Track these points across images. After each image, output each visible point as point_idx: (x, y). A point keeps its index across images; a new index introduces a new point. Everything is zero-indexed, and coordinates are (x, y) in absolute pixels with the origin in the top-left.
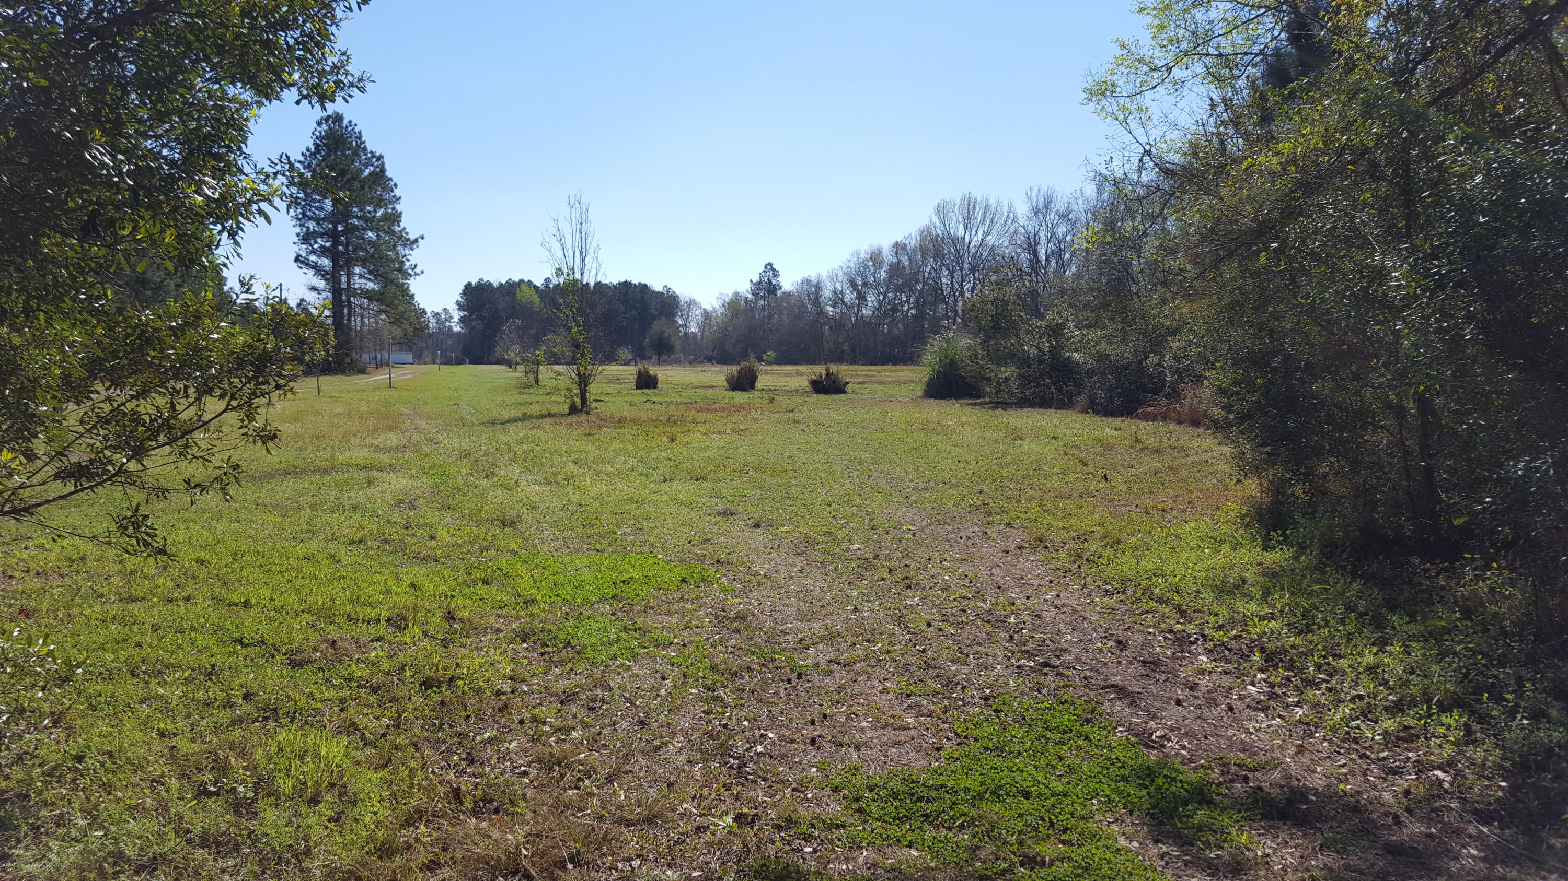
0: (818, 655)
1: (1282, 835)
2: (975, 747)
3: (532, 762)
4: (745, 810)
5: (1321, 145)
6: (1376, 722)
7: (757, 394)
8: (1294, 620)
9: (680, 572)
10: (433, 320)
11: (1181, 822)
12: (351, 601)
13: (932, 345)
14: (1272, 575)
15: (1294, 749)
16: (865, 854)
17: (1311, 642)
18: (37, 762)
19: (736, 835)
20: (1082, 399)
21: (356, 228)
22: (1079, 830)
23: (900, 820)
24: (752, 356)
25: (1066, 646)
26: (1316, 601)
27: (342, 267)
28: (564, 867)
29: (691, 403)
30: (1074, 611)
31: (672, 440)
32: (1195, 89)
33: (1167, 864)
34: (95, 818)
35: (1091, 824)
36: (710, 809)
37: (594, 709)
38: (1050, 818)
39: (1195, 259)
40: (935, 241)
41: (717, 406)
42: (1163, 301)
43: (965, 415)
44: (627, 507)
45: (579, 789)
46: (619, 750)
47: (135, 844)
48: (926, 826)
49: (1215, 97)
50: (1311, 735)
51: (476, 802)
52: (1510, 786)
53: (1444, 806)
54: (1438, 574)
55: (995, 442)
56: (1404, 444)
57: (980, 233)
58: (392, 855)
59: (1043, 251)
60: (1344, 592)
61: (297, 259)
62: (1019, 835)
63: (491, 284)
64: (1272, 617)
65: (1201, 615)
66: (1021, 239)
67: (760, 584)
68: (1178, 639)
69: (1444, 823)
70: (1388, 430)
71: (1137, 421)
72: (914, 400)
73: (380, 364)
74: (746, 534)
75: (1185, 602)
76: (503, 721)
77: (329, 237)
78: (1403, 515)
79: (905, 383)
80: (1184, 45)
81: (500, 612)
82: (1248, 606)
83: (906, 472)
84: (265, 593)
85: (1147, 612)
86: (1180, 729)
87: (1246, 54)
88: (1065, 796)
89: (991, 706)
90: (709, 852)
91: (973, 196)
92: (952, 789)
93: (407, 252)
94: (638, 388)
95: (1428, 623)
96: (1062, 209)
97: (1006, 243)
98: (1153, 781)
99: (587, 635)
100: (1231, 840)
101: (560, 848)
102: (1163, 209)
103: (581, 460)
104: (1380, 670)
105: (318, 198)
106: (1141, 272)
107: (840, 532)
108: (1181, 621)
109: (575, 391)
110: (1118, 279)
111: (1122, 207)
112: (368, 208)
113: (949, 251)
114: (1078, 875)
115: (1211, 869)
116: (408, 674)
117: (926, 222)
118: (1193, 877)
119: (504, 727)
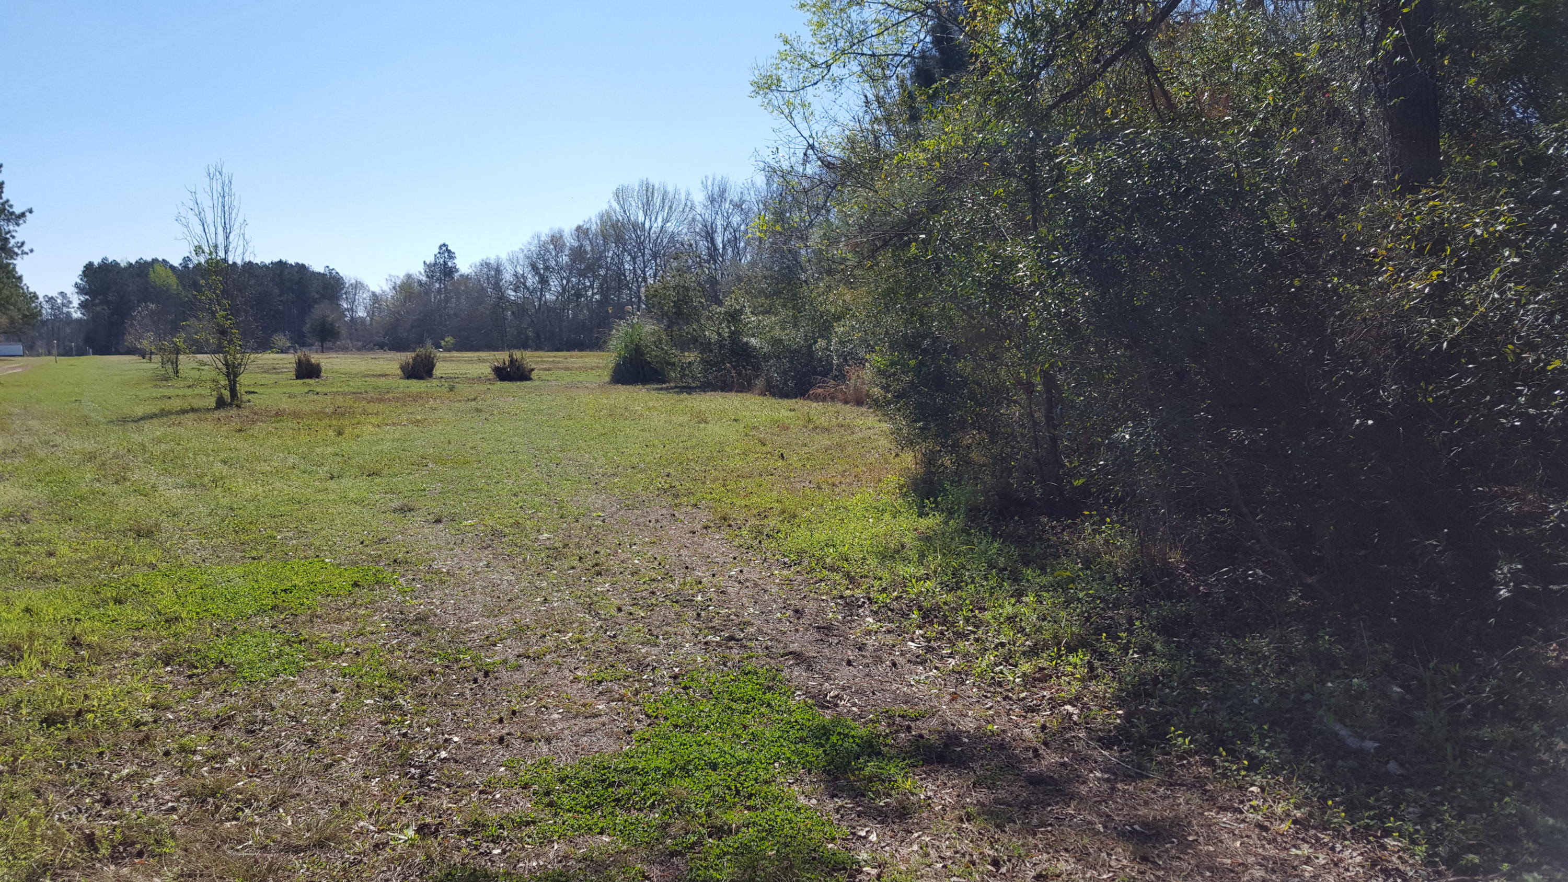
0: (508, 650)
1: (941, 777)
2: (665, 725)
3: (182, 796)
4: (428, 820)
5: (960, 143)
6: (1016, 666)
7: (435, 382)
8: (945, 578)
9: (351, 575)
10: (46, 306)
11: (854, 775)
13: (618, 330)
14: (927, 539)
15: (948, 697)
16: (556, 848)
17: (960, 598)
19: (418, 847)
20: (760, 382)
22: (763, 794)
23: (591, 808)
24: (429, 343)
25: (749, 619)
26: (963, 560)
29: (361, 393)
30: (756, 585)
31: (340, 433)
32: (852, 87)
33: (842, 816)
35: (773, 788)
36: (389, 824)
37: (254, 731)
38: (736, 786)
39: (855, 248)
40: (614, 226)
41: (390, 396)
42: (829, 288)
43: (651, 400)
44: (289, 508)
45: (237, 819)
46: (284, 773)
48: (618, 811)
49: (870, 96)
50: (963, 683)
51: (114, 847)
52: (1125, 713)
53: (1074, 737)
54: (1063, 530)
55: (681, 425)
56: (1033, 416)
57: (660, 219)
59: (720, 239)
60: (987, 551)
62: (707, 806)
63: (117, 264)
64: (927, 577)
65: (868, 580)
66: (698, 227)
67: (442, 582)
68: (848, 604)
69: (1075, 752)
70: (1019, 404)
71: (810, 402)
72: (602, 386)
74: (426, 530)
75: (853, 569)
76: (144, 754)
78: (1034, 479)
79: (592, 369)
80: (841, 44)
81: (137, 634)
82: (906, 569)
83: (595, 459)
85: (821, 580)
86: (851, 688)
87: (896, 55)
88: (749, 763)
89: (680, 684)
90: (389, 869)
91: (651, 181)
92: (643, 770)
93: (11, 228)
94: (298, 377)
95: (1056, 574)
96: (736, 199)
97: (685, 231)
98: (828, 739)
99: (243, 652)
100: (898, 787)
102: (826, 201)
103: (232, 459)
104: (1018, 619)
106: (809, 261)
107: (528, 522)
108: (850, 587)
109: (223, 383)
110: (788, 267)
111: (790, 199)
113: (630, 236)
114: (763, 839)
115: (881, 816)
116: (24, 712)
117: (606, 207)
118: (866, 826)
119: (146, 760)
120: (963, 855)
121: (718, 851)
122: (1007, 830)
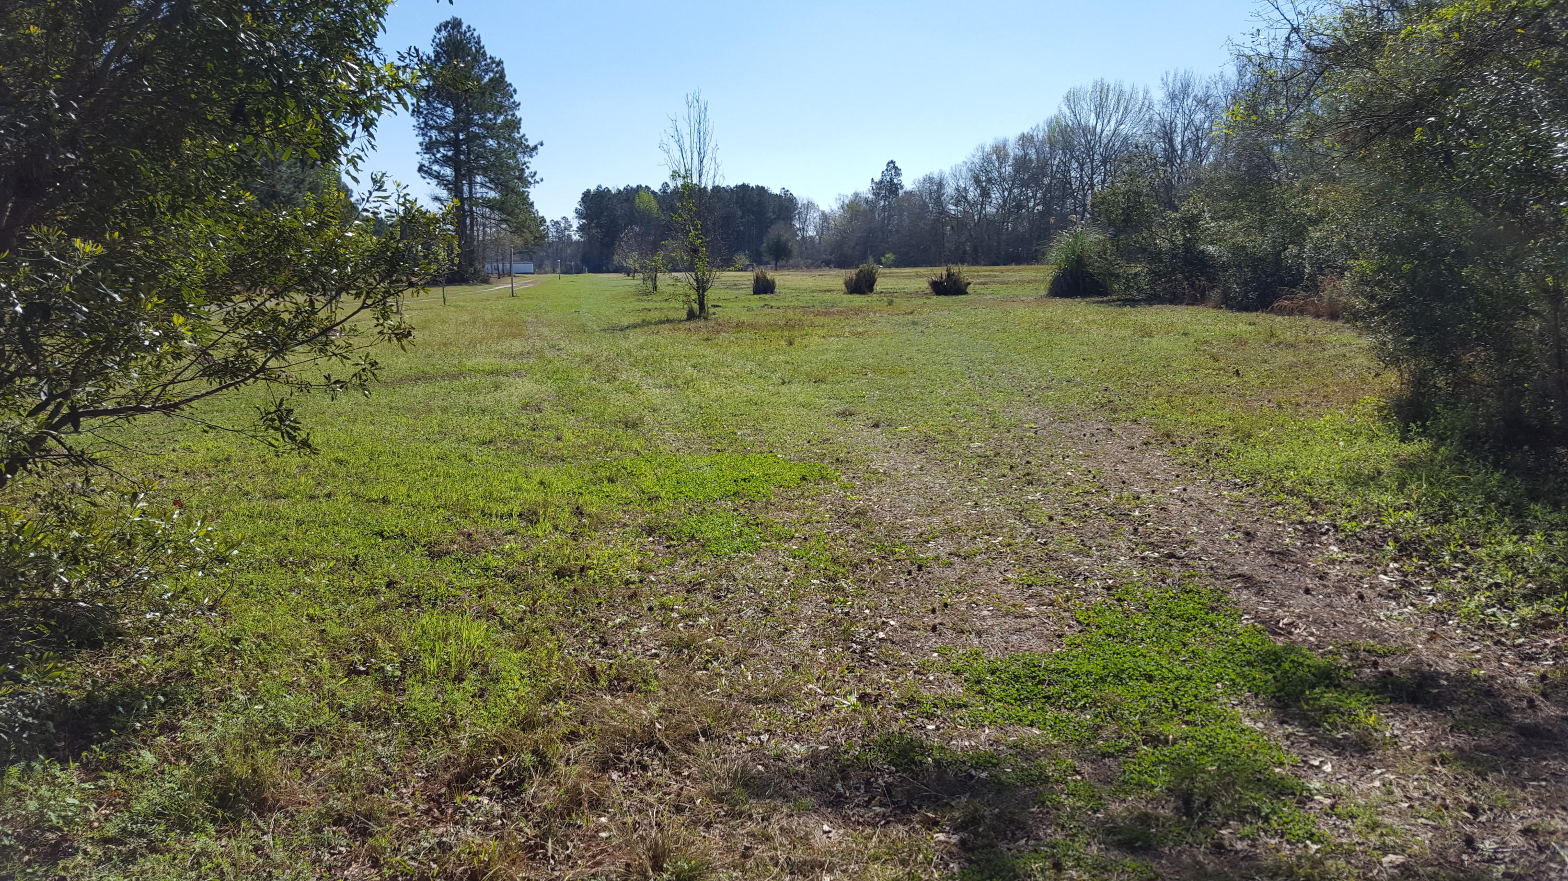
0: (939, 548)
1: (1411, 718)
2: (1097, 635)
3: (662, 645)
4: (869, 691)
5: (1488, 9)
6: (1513, 609)
7: (875, 297)
8: (1430, 509)
9: (799, 470)
10: (552, 229)
11: (1307, 704)
12: (484, 497)
13: (1058, 241)
14: (1409, 466)
15: (1425, 636)
16: (987, 732)
17: (1447, 532)
18: (198, 643)
19: (860, 713)
20: (1216, 294)
21: (477, 136)
22: (1203, 711)
23: (1022, 701)
24: (871, 259)
25: (1192, 537)
26: (1454, 491)
27: (464, 176)
28: (696, 740)
29: (809, 307)
30: (1201, 504)
31: (791, 343)
33: (1293, 743)
34: (254, 694)
35: (1215, 706)
36: (834, 690)
37: (720, 597)
38: (1173, 700)
39: (1344, 138)
40: (1063, 132)
41: (835, 309)
43: (1091, 313)
44: (747, 409)
45: (707, 669)
46: (745, 635)
47: (292, 718)
48: (1048, 707)
50: (1444, 623)
51: (610, 681)
55: (1123, 339)
57: (1113, 122)
58: (534, 727)
59: (1179, 139)
60: (1485, 482)
61: (421, 169)
62: (1142, 715)
63: (609, 191)
64: (1408, 507)
65: (1334, 506)
66: (1156, 128)
67: (880, 482)
68: (1309, 530)
71: (1272, 316)
72: (1039, 300)
73: (502, 274)
74: (865, 433)
75: (1317, 494)
76: (633, 608)
77: (451, 145)
78: (1552, 404)
79: (1028, 282)
81: (626, 508)
82: (1382, 497)
83: (1029, 372)
84: (403, 489)
85: (1278, 504)
86: (1308, 617)
88: (1189, 679)
89: (1114, 595)
90: (835, 728)
91: (1106, 82)
92: (1074, 672)
93: (526, 159)
94: (755, 293)
96: (1200, 95)
97: (1140, 132)
98: (1279, 665)
99: (711, 529)
100: (1359, 722)
101: (692, 722)
102: (1309, 91)
103: (700, 364)
104: (1519, 559)
105: (440, 106)
106: (1284, 158)
107: (960, 430)
108: (1313, 512)
109: (693, 297)
110: (1258, 166)
111: (1265, 90)
112: (489, 115)
113: (1079, 142)
114: (1202, 753)
115: (1339, 748)
116: (541, 564)
117: (1055, 112)
118: (1319, 756)
119: (634, 613)
120: (1434, 798)
121: (1154, 759)
122: (1490, 779)
